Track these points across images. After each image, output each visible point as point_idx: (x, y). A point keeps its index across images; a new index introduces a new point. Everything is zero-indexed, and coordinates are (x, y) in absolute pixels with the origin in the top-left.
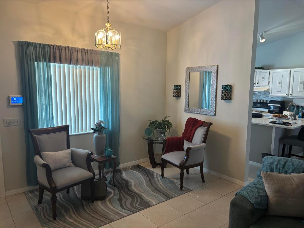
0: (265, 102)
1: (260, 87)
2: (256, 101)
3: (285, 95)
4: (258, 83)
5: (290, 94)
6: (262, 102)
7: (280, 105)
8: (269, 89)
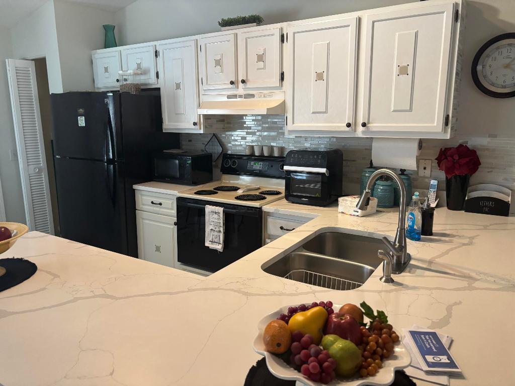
0: (276, 154)
1: (253, 96)
2: (247, 152)
3: (342, 126)
4: (243, 81)
5: (361, 121)
6: (266, 154)
7: (323, 170)
8: (283, 105)
